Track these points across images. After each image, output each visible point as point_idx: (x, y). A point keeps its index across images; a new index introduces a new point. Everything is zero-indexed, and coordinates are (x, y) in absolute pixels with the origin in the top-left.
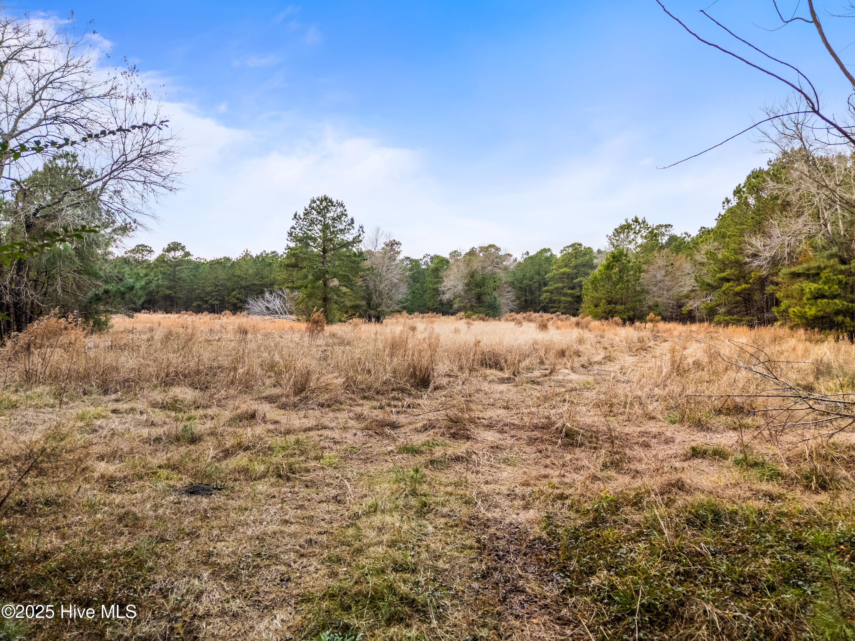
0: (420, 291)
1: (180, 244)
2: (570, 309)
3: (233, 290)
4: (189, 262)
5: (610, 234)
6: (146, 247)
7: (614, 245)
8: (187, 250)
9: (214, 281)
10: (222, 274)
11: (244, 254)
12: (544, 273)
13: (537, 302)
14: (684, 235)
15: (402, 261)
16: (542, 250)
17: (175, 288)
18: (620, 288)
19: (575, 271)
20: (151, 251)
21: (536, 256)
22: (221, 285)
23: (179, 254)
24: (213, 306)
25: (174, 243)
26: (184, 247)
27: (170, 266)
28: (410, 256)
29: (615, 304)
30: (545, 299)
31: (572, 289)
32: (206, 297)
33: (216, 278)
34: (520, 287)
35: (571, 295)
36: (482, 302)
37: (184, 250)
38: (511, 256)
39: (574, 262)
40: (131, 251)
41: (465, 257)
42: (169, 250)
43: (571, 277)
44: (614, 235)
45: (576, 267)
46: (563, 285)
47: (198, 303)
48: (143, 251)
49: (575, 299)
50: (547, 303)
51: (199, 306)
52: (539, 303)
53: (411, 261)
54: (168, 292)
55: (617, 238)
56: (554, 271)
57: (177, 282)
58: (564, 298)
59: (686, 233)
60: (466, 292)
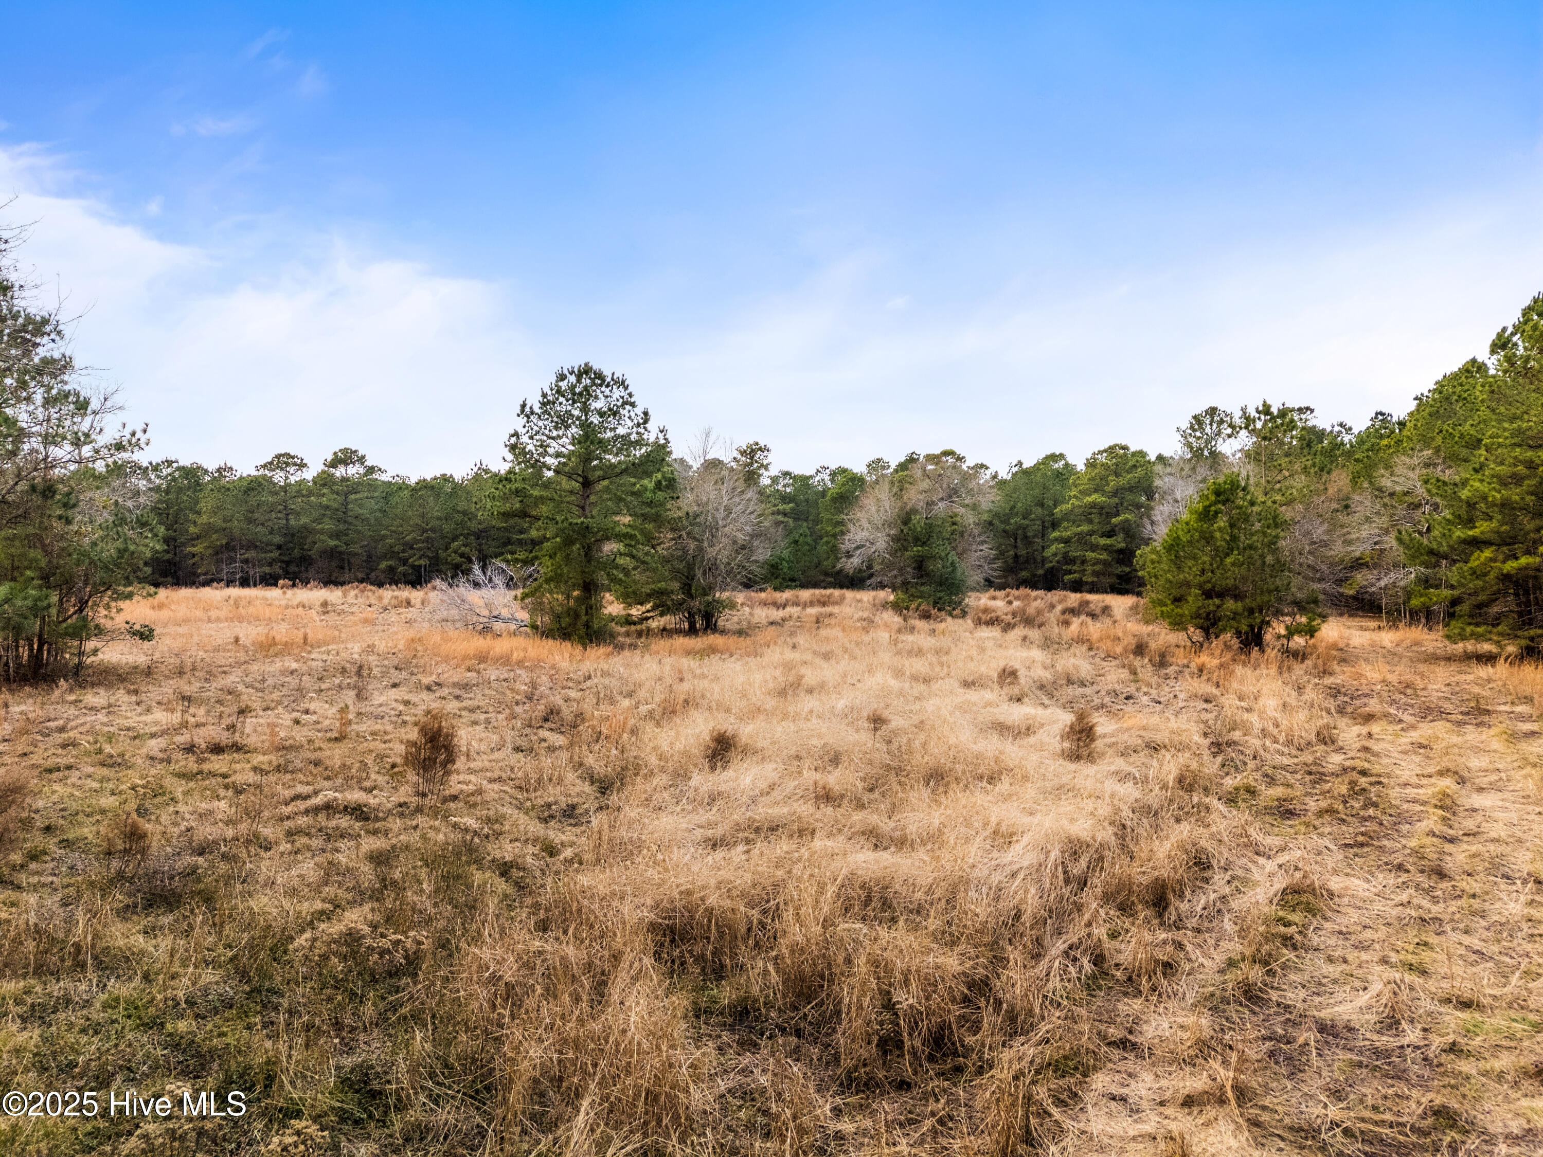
0: (809, 540)
1: (356, 451)
2: (1104, 574)
3: (455, 539)
4: (373, 486)
5: (1185, 425)
6: (293, 457)
7: (1192, 448)
8: (369, 463)
9: (418, 521)
10: (435, 509)
11: (475, 469)
12: (1051, 503)
13: (1039, 559)
14: (1337, 429)
15: (775, 480)
16: (1047, 457)
17: (347, 535)
18: (1233, 564)
19: (1116, 500)
20: (302, 466)
21: (1036, 468)
22: (433, 530)
23: (353, 471)
24: (417, 568)
25: (345, 451)
26: (363, 457)
27: (338, 494)
28: (791, 470)
29: (1221, 595)
30: (1055, 555)
31: (1109, 537)
32: (404, 551)
33: (423, 516)
34: (1005, 531)
35: (1106, 548)
36: (928, 575)
37: (362, 463)
38: (987, 468)
39: (1113, 482)
40: (264, 466)
41: (896, 471)
42: (335, 462)
43: (1106, 513)
44: (1192, 428)
45: (1115, 493)
46: (1090, 527)
47: (389, 563)
48: (287, 464)
49: (1115, 555)
50: (1058, 562)
51: (391, 569)
52: (1043, 561)
53: (795, 478)
54: (333, 543)
55: (1198, 434)
56: (1073, 501)
57: (350, 524)
58: (1093, 555)
59: (1341, 425)
60: (893, 553)
